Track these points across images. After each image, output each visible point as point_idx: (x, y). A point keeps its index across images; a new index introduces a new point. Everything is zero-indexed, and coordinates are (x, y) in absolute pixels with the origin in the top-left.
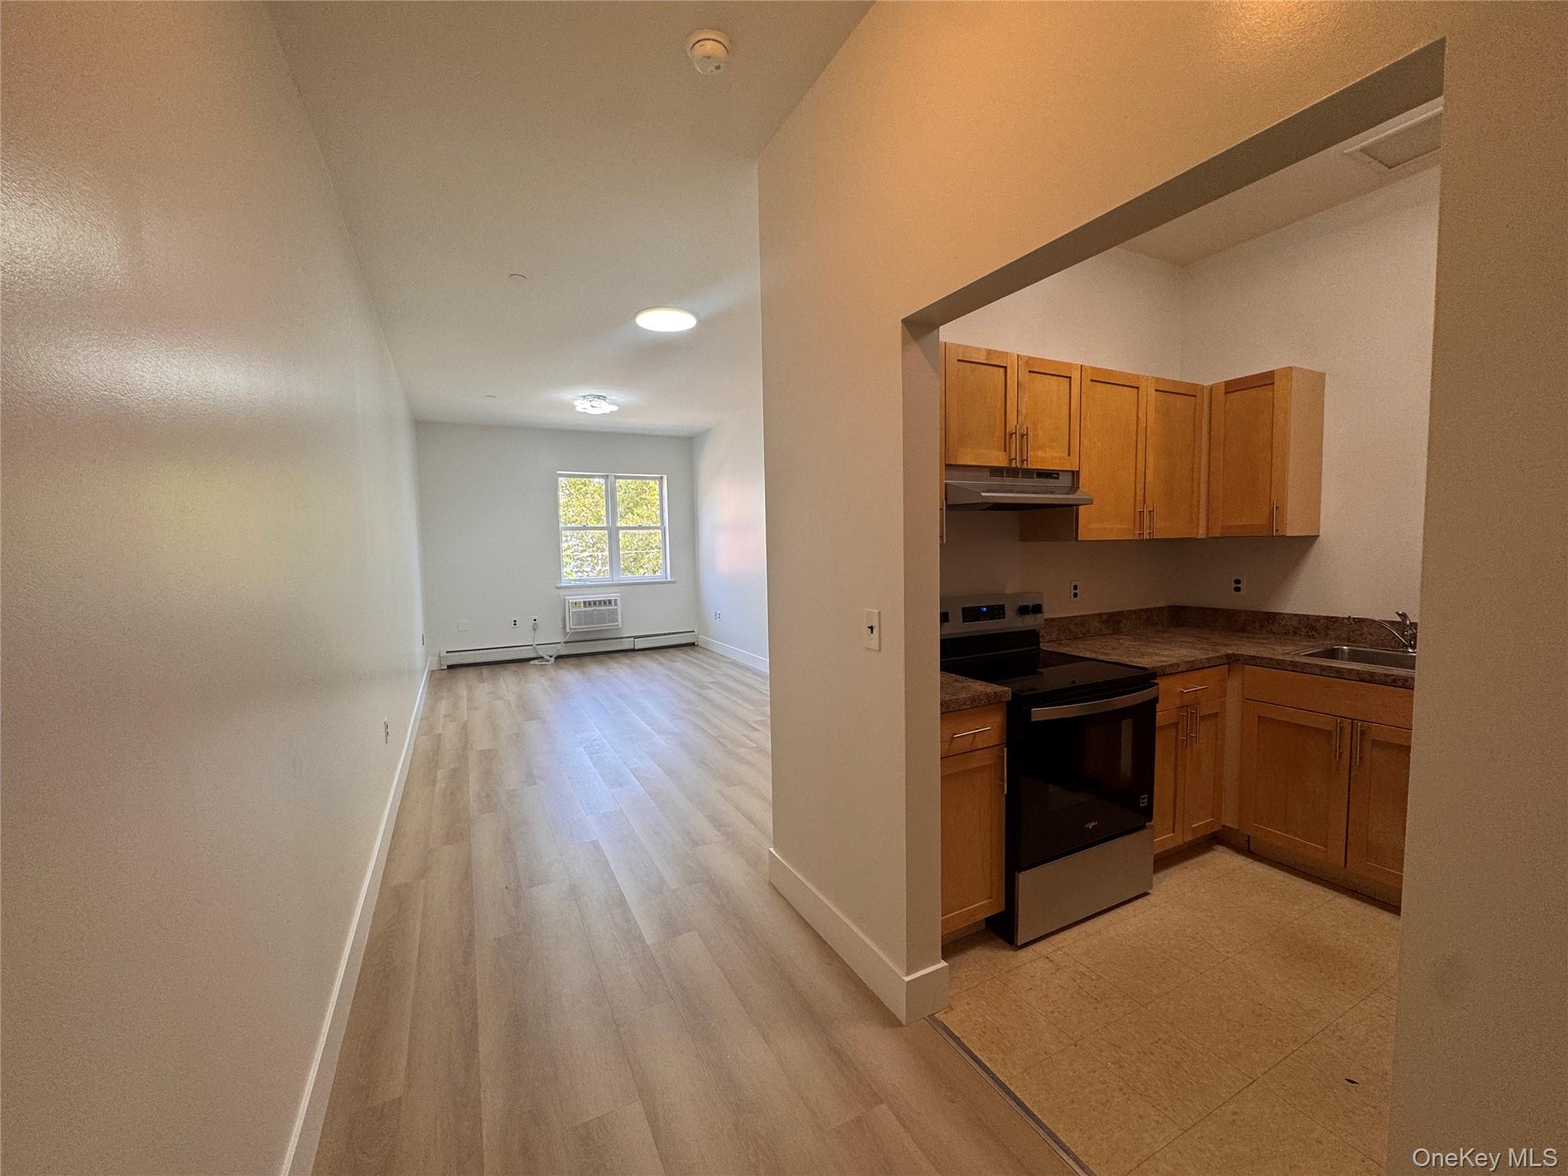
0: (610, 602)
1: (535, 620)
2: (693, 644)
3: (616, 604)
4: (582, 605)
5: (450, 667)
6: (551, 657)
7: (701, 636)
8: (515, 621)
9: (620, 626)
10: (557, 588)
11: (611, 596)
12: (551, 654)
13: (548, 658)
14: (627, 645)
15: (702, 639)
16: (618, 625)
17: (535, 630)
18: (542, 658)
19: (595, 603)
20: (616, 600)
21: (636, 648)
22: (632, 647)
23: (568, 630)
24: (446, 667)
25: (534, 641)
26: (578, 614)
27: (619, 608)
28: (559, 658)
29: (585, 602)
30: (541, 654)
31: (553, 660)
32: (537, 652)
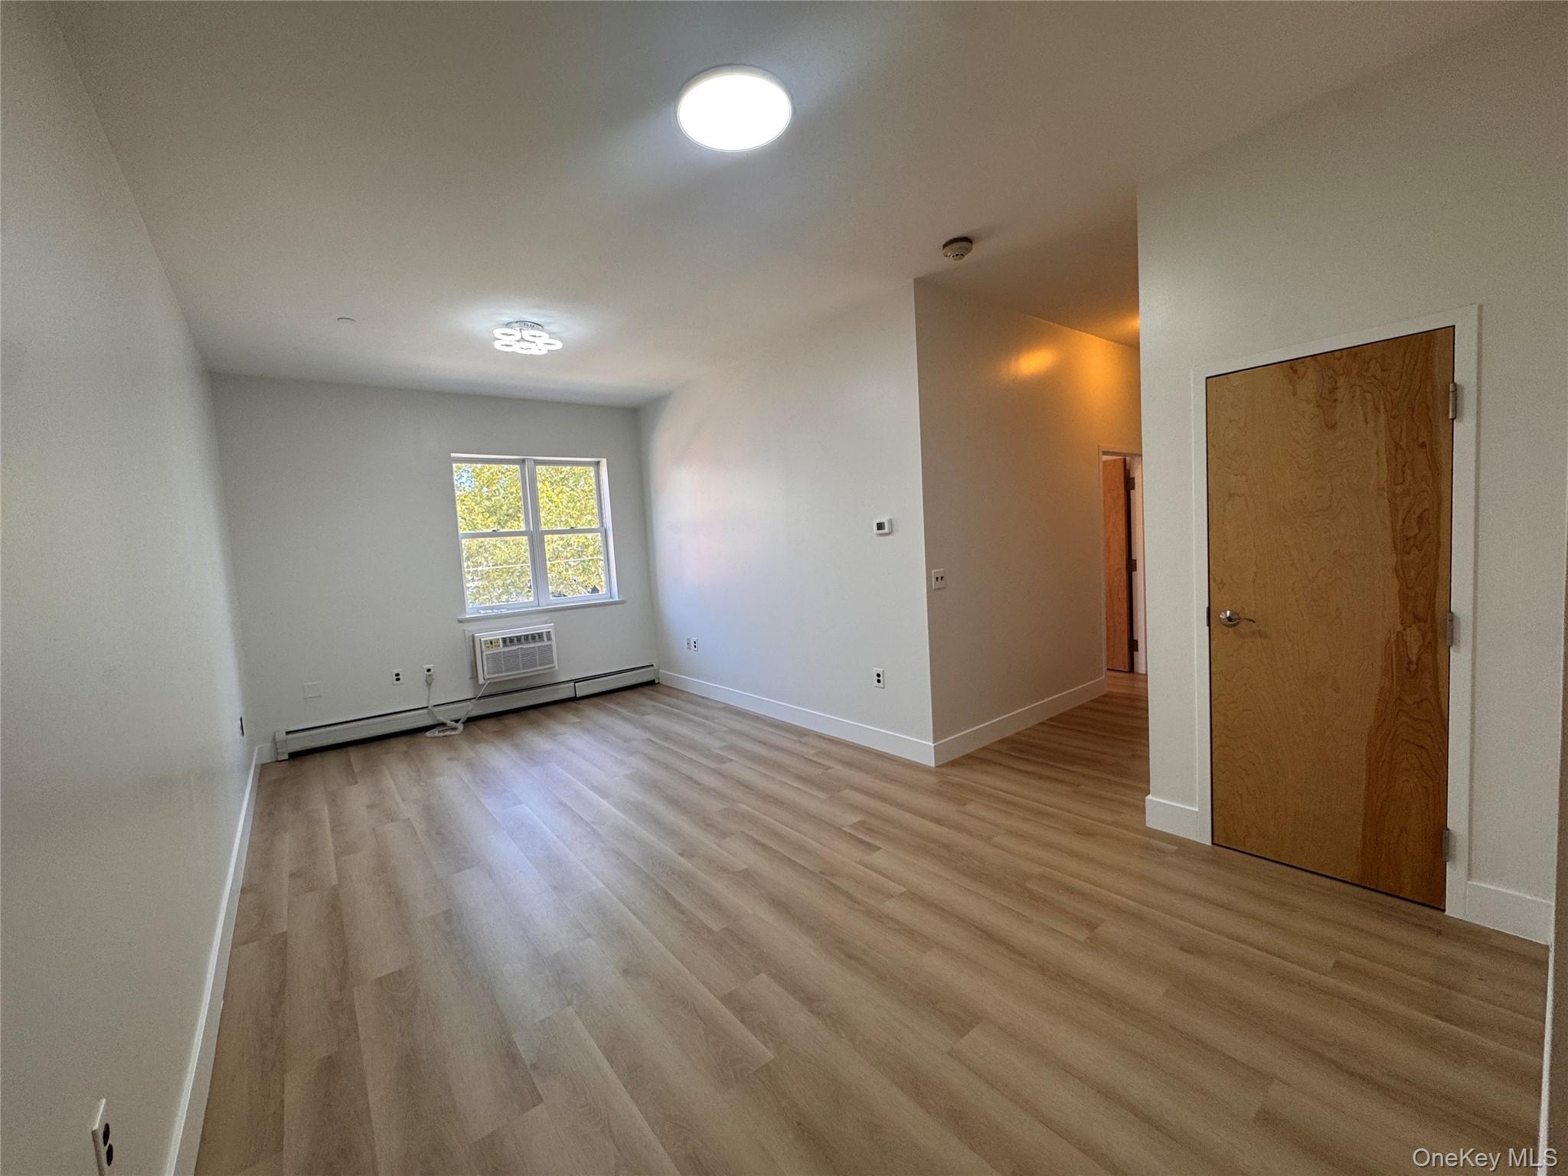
0: (540, 635)
1: (429, 670)
2: (651, 683)
3: (549, 639)
4: (501, 644)
5: (295, 756)
6: (457, 721)
7: (662, 671)
8: (397, 675)
9: (557, 668)
10: (460, 621)
11: (543, 628)
12: (457, 717)
13: (453, 723)
14: (565, 692)
15: (665, 675)
16: (554, 667)
17: (429, 684)
18: (443, 724)
19: (519, 639)
20: (548, 633)
21: (579, 695)
22: (572, 695)
23: (481, 681)
24: (286, 757)
25: (429, 701)
26: (495, 657)
27: (554, 643)
28: (471, 721)
29: (504, 640)
30: (442, 719)
31: (460, 726)
32: (435, 717)
